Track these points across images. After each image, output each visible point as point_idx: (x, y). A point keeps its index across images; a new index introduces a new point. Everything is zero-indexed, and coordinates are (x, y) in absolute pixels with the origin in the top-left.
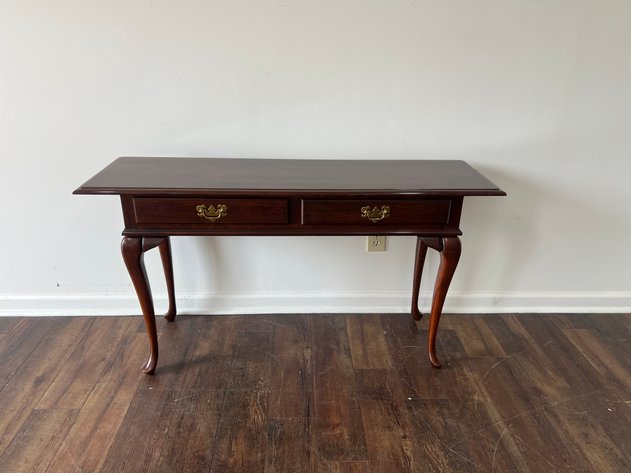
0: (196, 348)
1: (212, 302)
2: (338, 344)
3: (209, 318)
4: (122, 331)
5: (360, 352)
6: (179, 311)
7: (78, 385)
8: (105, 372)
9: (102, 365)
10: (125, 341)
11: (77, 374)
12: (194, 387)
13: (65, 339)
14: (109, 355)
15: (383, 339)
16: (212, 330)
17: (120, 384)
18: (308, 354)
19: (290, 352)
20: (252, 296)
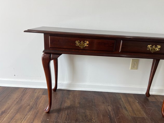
0: (65, 103)
1: (70, 85)
2: (120, 105)
3: (69, 91)
4: (36, 94)
5: (131, 109)
6: (58, 88)
7: (18, 116)
8: (30, 111)
9: (28, 107)
10: (38, 98)
11: (18, 111)
12: (66, 120)
13: (15, 96)
14: (31, 104)
15: (138, 104)
16: (70, 96)
17: (35, 116)
18: (110, 108)
19: (102, 107)
20: (84, 84)
